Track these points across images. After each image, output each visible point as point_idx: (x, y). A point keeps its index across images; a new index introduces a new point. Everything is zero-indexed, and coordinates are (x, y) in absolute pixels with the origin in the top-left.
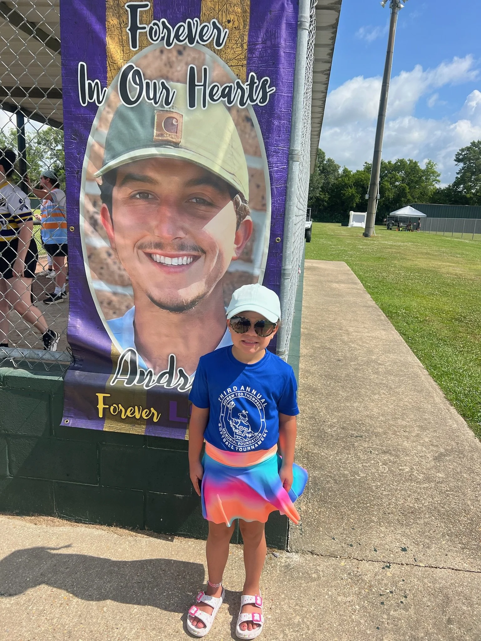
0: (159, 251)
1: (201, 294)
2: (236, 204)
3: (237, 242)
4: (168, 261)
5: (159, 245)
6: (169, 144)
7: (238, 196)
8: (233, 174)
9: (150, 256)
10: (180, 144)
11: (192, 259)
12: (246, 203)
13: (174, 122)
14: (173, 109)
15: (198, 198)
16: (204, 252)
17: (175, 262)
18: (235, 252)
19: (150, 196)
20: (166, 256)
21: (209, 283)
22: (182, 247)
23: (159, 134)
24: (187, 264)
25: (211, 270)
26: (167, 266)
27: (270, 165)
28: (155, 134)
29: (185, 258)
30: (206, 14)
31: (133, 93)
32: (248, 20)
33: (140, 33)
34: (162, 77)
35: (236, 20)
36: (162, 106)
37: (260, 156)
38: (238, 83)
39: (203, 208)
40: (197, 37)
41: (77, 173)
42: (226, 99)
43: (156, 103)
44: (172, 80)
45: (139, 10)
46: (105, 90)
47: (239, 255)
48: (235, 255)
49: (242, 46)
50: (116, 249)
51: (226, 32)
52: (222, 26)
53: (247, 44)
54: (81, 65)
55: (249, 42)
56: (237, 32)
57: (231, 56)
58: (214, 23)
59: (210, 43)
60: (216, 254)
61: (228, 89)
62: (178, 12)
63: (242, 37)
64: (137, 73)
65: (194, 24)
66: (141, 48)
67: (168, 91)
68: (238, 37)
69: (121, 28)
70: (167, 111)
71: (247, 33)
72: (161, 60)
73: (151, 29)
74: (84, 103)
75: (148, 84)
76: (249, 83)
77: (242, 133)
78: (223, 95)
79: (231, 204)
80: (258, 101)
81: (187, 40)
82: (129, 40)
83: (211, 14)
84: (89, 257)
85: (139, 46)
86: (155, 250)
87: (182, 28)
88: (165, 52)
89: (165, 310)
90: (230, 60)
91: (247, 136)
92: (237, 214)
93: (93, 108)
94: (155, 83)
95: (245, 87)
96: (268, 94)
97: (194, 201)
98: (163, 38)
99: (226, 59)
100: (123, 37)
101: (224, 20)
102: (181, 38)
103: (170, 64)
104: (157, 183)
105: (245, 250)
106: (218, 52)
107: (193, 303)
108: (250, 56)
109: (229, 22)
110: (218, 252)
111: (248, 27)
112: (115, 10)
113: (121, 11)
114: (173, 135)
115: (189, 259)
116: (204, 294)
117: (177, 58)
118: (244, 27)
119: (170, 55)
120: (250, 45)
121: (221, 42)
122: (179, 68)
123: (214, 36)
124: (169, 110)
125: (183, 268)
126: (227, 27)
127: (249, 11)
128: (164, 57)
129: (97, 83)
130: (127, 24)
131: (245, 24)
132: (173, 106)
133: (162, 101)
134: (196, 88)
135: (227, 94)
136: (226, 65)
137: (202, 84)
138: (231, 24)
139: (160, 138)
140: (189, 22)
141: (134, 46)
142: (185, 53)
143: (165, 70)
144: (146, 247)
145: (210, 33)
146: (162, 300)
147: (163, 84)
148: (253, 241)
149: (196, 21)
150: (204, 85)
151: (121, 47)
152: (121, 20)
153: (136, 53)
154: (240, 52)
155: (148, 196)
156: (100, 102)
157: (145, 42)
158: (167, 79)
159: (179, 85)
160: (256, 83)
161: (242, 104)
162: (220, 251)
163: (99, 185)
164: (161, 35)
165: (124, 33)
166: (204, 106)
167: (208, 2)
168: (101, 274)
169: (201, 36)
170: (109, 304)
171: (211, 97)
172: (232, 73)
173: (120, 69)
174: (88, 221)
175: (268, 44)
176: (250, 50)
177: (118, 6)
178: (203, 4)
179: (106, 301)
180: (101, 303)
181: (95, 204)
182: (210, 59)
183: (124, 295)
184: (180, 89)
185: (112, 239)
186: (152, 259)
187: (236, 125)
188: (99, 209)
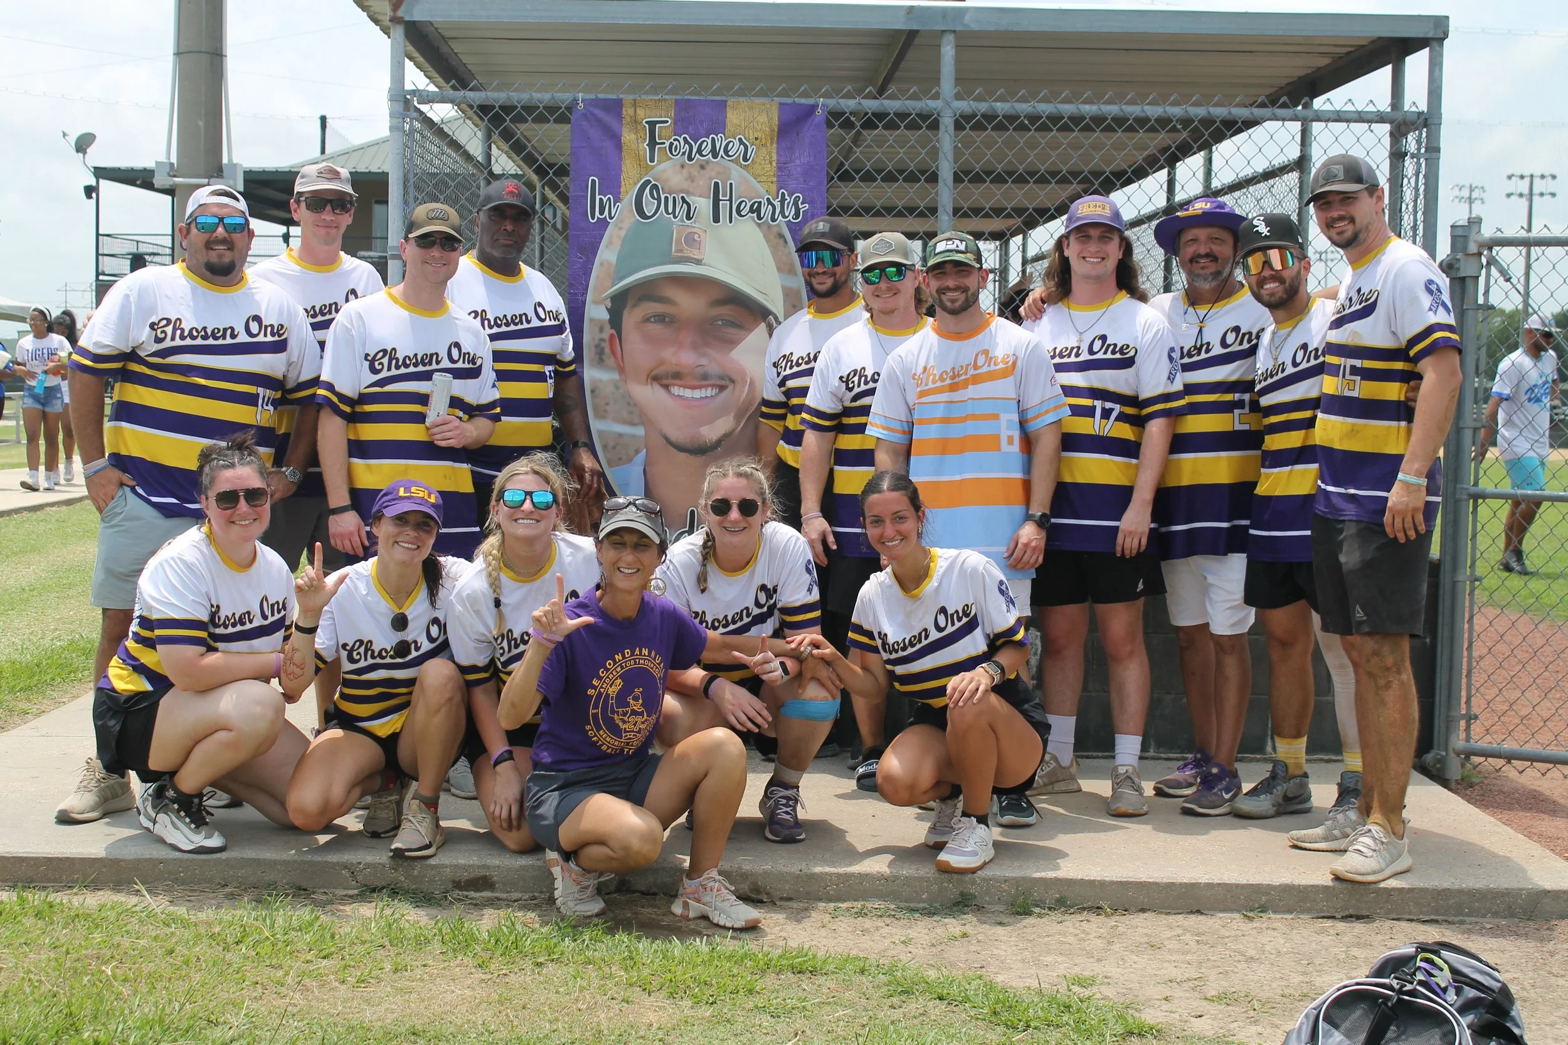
0: (678, 382)
1: (728, 431)
2: (768, 325)
5: (677, 376)
6: (690, 261)
7: (770, 316)
8: (765, 294)
9: (666, 387)
10: (703, 261)
11: (717, 390)
12: (780, 325)
13: (696, 237)
14: (695, 225)
15: (724, 320)
16: (732, 381)
17: (697, 394)
19: (667, 319)
20: (685, 387)
21: (738, 418)
22: (705, 377)
23: (678, 251)
24: (712, 396)
25: (740, 402)
26: (686, 399)
28: (673, 251)
29: (709, 389)
30: (731, 130)
31: (649, 208)
32: (775, 138)
33: (658, 148)
34: (682, 191)
35: (764, 137)
36: (682, 221)
37: (796, 274)
38: (768, 199)
39: (731, 331)
40: (722, 152)
41: (582, 296)
43: (675, 217)
44: (694, 195)
45: (658, 125)
46: (618, 206)
49: (771, 163)
50: (625, 382)
51: (754, 148)
52: (749, 143)
53: (776, 162)
54: (592, 179)
55: (778, 160)
56: (766, 148)
57: (758, 172)
58: (740, 140)
59: (736, 158)
60: (746, 383)
61: (756, 204)
62: (701, 129)
63: (770, 153)
64: (655, 187)
65: (718, 139)
66: (659, 163)
67: (689, 206)
68: (766, 154)
69: (637, 143)
70: (688, 226)
71: (775, 151)
72: (682, 174)
73: (671, 144)
74: (593, 218)
75: (666, 198)
76: (779, 199)
78: (751, 211)
79: (763, 326)
80: (790, 218)
81: (710, 155)
82: (646, 155)
83: (737, 131)
84: (593, 391)
85: (657, 161)
86: (673, 381)
87: (705, 144)
88: (686, 167)
89: (682, 453)
90: (759, 175)
93: (603, 224)
94: (674, 198)
95: (777, 203)
96: (801, 211)
97: (720, 323)
98: (684, 153)
99: (754, 174)
100: (640, 152)
101: (751, 137)
102: (704, 153)
103: (691, 179)
104: (676, 304)
106: (745, 168)
107: (719, 442)
108: (780, 173)
109: (756, 139)
110: (748, 381)
111: (775, 145)
112: (632, 126)
113: (639, 127)
114: (696, 251)
115: (714, 390)
116: (733, 431)
117: (699, 172)
118: (772, 145)
119: (691, 170)
120: (778, 163)
121: (748, 158)
122: (701, 183)
123: (741, 152)
124: (690, 225)
125: (706, 400)
126: (754, 143)
127: (776, 129)
128: (685, 171)
129: (609, 199)
130: (645, 140)
131: (772, 141)
132: (694, 222)
134: (721, 203)
135: (756, 210)
136: (755, 180)
137: (728, 199)
138: (758, 142)
139: (679, 254)
140: (713, 138)
141: (652, 160)
142: (708, 168)
143: (686, 185)
144: (661, 378)
145: (736, 148)
146: (679, 440)
147: (683, 198)
149: (721, 137)
150: (730, 200)
151: (637, 161)
152: (638, 135)
153: (653, 168)
154: (769, 169)
155: (665, 318)
156: (611, 218)
157: (664, 157)
158: (688, 193)
159: (702, 200)
160: (787, 199)
161: (773, 220)
162: (751, 379)
163: (606, 308)
164: (682, 150)
165: (641, 148)
166: (731, 221)
167: (733, 118)
168: (605, 411)
169: (726, 152)
170: (614, 447)
171: (739, 212)
172: (761, 190)
173: (635, 184)
174: (593, 350)
175: (798, 162)
176: (779, 169)
177: (635, 122)
178: (728, 121)
179: (611, 444)
180: (605, 447)
181: (601, 330)
182: (737, 175)
183: (634, 436)
184: (703, 204)
185: (621, 370)
186: (669, 391)
187: (767, 241)
188: (606, 336)
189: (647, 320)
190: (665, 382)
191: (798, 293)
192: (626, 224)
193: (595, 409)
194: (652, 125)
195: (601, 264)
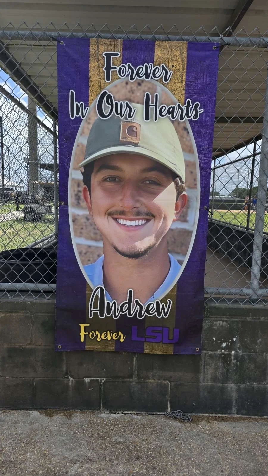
0: (123, 217)
1: (151, 245)
2: (177, 184)
3: (176, 209)
4: (128, 223)
5: (122, 213)
6: (131, 144)
7: (178, 178)
8: (175, 165)
9: (116, 220)
10: (138, 144)
11: (145, 221)
12: (183, 183)
14: (134, 120)
15: (150, 180)
16: (154, 216)
17: (134, 223)
18: (175, 216)
19: (117, 180)
20: (127, 219)
21: (157, 237)
22: (138, 214)
23: (123, 138)
24: (142, 225)
25: (158, 228)
26: (127, 226)
27: (200, 159)
28: (121, 138)
29: (141, 221)
30: (158, 60)
31: (106, 110)
32: (185, 66)
33: (112, 71)
34: (126, 99)
35: (177, 65)
36: (126, 119)
37: (193, 153)
38: (179, 105)
39: (154, 187)
41: (67, 165)
42: (171, 115)
43: (122, 116)
44: (134, 102)
45: (112, 57)
46: (87, 109)
47: (178, 218)
48: (175, 218)
49: (182, 82)
50: (93, 216)
51: (171, 72)
52: (169, 69)
53: (185, 81)
54: (71, 92)
55: (186, 80)
56: (179, 72)
57: (174, 88)
58: (163, 67)
59: (160, 79)
60: (162, 218)
61: (172, 108)
62: (139, 59)
63: (181, 76)
64: (109, 96)
65: (149, 66)
66: (113, 81)
67: (130, 109)
68: (179, 75)
69: (99, 68)
70: (129, 122)
71: (185, 74)
72: (127, 89)
73: (120, 69)
74: (73, 117)
75: (116, 104)
76: (186, 105)
77: (181, 138)
78: (168, 113)
79: (173, 184)
80: (192, 117)
81: (144, 76)
82: (104, 76)
83: (161, 61)
84: (74, 221)
85: (111, 80)
86: (120, 216)
87: (141, 69)
88: (129, 84)
89: (125, 257)
90: (174, 90)
91: (185, 139)
92: (177, 191)
93: (78, 121)
94: (121, 103)
95: (184, 108)
96: (199, 113)
97: (148, 182)
98: (128, 75)
99: (171, 89)
100: (101, 74)
101: (170, 65)
102: (140, 75)
103: (132, 91)
104: (122, 170)
105: (182, 215)
106: (165, 85)
107: (146, 251)
108: (187, 88)
109: (173, 66)
110: (163, 216)
111: (185, 70)
112: (96, 57)
113: (100, 57)
114: (134, 138)
115: (143, 221)
116: (154, 245)
117: (137, 87)
118: (183, 70)
119: (132, 86)
120: (187, 82)
121: (167, 79)
122: (138, 94)
123: (163, 75)
124: (131, 121)
125: (139, 227)
126: (172, 69)
127: (186, 60)
128: (128, 87)
129: (82, 104)
130: (103, 65)
131: (183, 68)
132: (134, 119)
133: (126, 115)
134: (150, 107)
135: (171, 112)
136: (171, 93)
137: (154, 104)
138: (174, 68)
139: (124, 140)
140: (146, 66)
141: (108, 79)
142: (143, 85)
143: (129, 95)
144: (113, 214)
145: (160, 73)
146: (123, 250)
147: (127, 104)
148: (188, 208)
149: (151, 65)
150: (156, 106)
151: (99, 80)
152: (100, 63)
153: (109, 84)
154: (181, 86)
155: (116, 179)
156: (83, 117)
157: (116, 77)
158: (130, 101)
159: (139, 105)
160: (191, 105)
161: (181, 118)
162: (165, 215)
163: (81, 172)
164: (127, 73)
165: (101, 71)
166: (156, 119)
167: (159, 53)
168: (81, 233)
169: (154, 75)
170: (85, 254)
171: (161, 113)
172: (174, 98)
173: (98, 95)
174: (74, 197)
175: (199, 81)
176: (187, 85)
177: (98, 54)
178: (156, 55)
179: (84, 251)
180: (80, 253)
181: (79, 185)
182: (160, 89)
183: (97, 247)
184: (139, 108)
185: (90, 209)
186: (117, 222)
187: (177, 132)
188: (81, 189)
189: (105, 180)
190: (115, 216)
191: (194, 164)
192: (92, 121)
193: (75, 231)
194: (108, 56)
195: (78, 146)
